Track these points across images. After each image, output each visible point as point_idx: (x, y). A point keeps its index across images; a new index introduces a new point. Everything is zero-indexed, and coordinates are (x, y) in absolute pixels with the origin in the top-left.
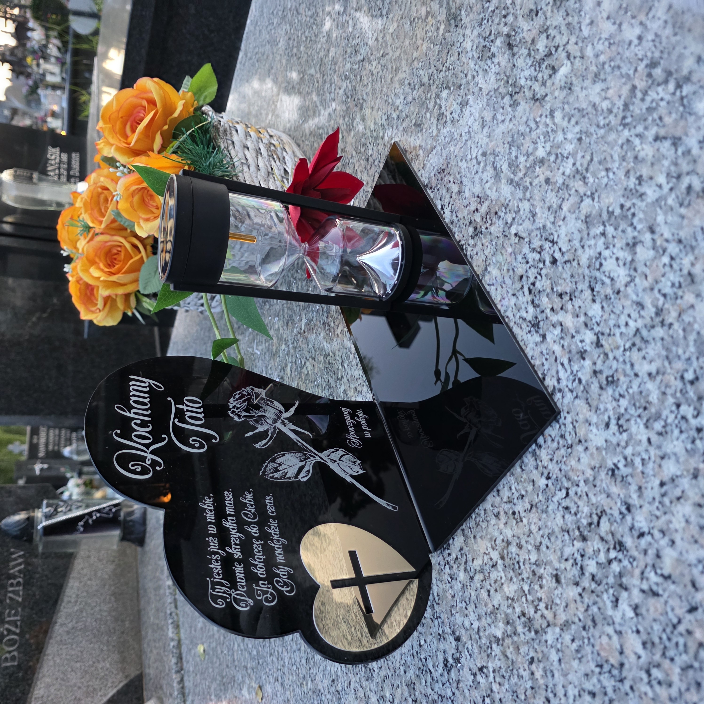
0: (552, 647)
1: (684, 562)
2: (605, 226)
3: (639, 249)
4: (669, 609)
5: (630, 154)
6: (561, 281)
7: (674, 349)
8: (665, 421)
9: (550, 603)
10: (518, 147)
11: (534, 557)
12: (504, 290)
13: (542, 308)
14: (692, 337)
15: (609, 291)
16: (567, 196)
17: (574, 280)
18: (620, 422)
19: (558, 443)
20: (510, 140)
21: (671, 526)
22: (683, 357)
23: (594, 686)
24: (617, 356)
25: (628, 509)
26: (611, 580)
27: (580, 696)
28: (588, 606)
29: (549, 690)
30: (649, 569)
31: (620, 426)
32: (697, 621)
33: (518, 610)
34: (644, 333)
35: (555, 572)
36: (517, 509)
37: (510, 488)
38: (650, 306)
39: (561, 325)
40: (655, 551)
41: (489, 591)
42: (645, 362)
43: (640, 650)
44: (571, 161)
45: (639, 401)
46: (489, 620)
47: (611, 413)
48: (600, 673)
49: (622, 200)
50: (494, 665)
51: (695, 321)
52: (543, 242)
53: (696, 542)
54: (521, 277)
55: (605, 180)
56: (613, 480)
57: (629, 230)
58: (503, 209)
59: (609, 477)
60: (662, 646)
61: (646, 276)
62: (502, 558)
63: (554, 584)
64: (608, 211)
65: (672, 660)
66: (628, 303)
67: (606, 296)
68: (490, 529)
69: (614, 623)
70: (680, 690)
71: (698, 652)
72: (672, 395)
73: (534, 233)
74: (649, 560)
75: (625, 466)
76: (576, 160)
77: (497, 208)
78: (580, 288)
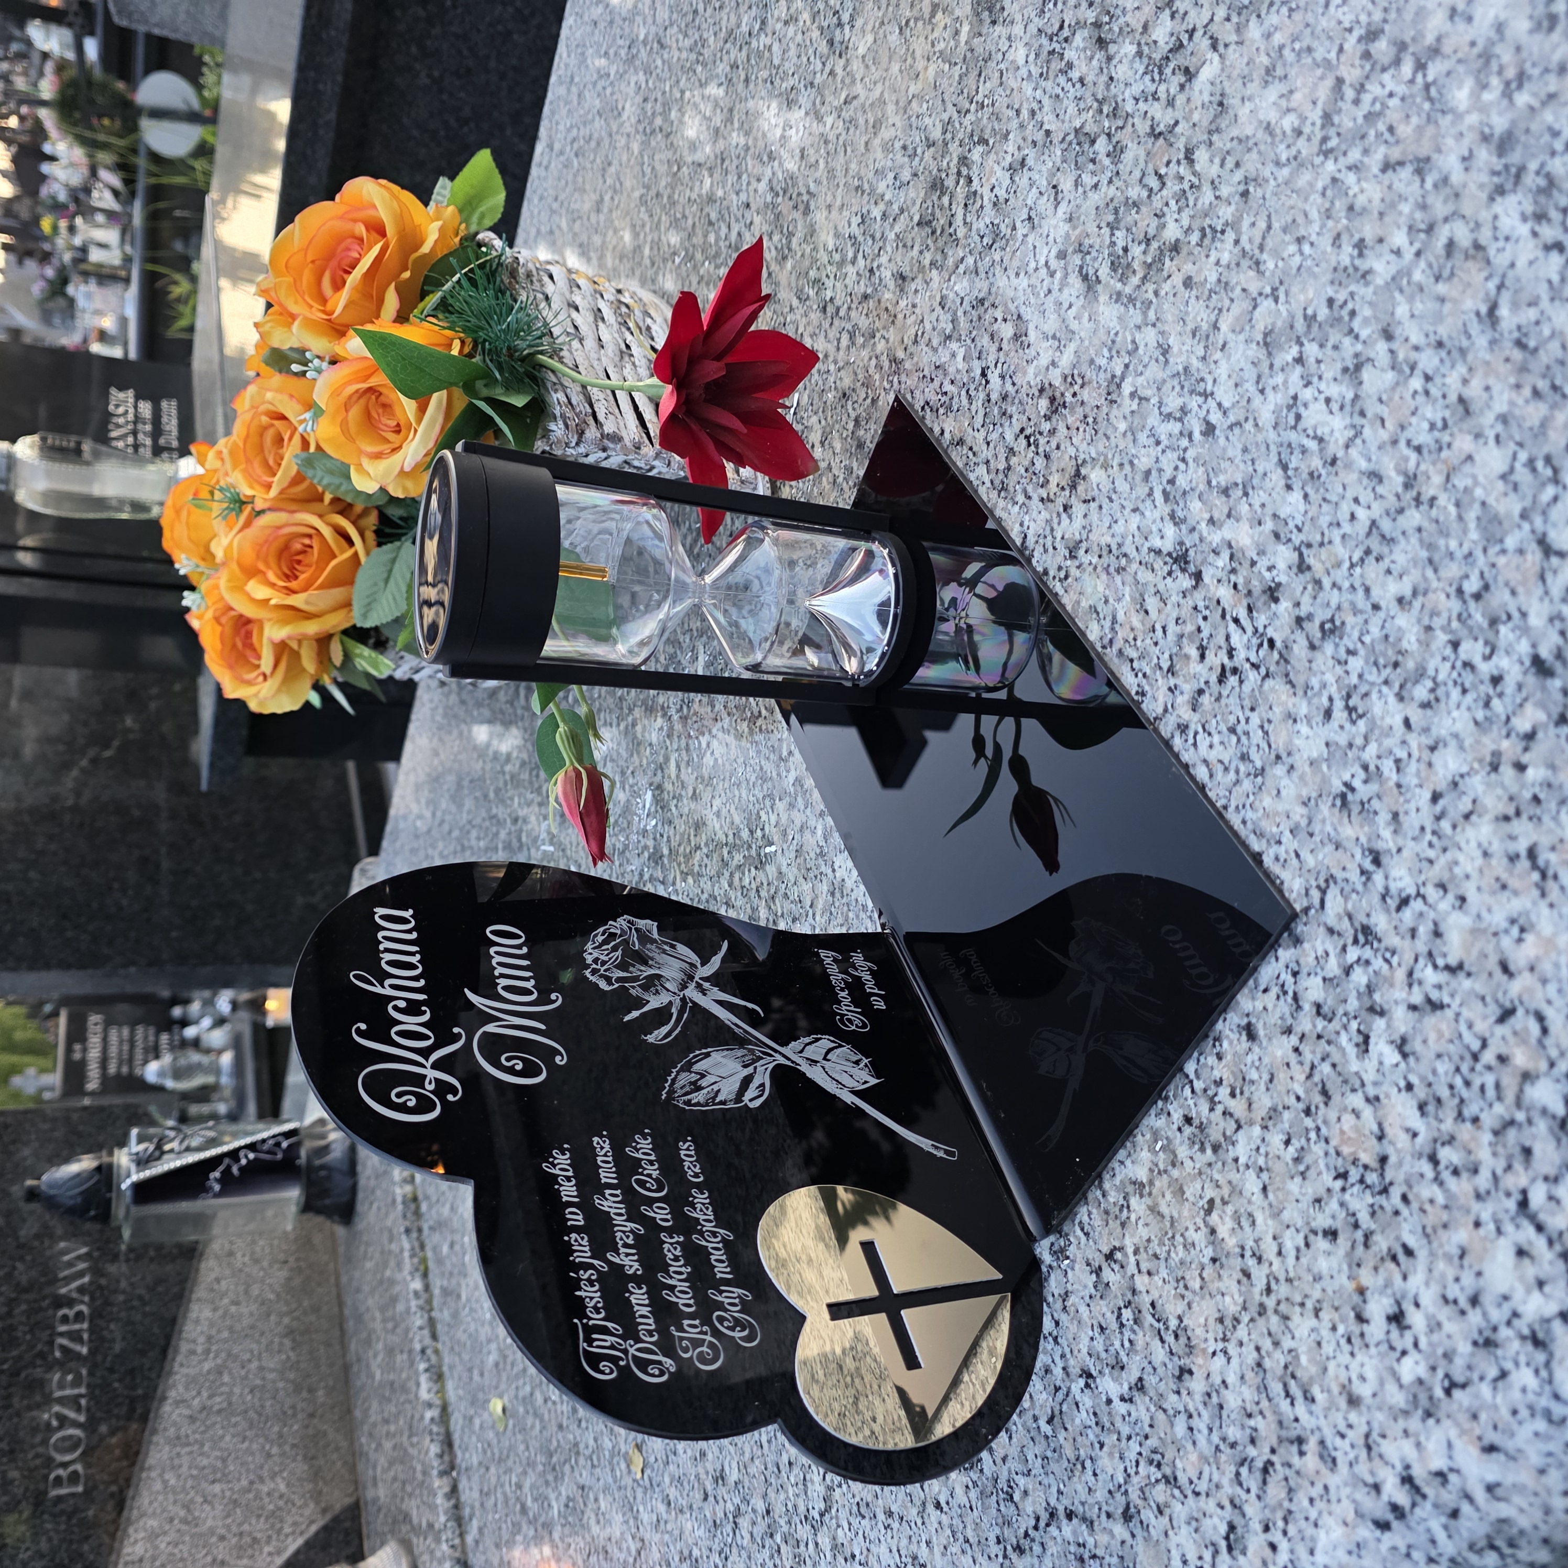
0: (1248, 1167)
1: (1484, 931)
2: (1301, 344)
3: (1367, 374)
4: (1463, 1028)
5: (1340, 206)
6: (1225, 465)
7: (1442, 542)
8: (1434, 680)
9: (1238, 1085)
10: (1128, 230)
12: (1116, 505)
13: (1191, 522)
14: (1472, 515)
15: (1316, 463)
16: (1227, 302)
17: (1248, 457)
18: (1351, 703)
19: (1237, 772)
20: (1111, 218)
21: (1457, 870)
22: (1459, 554)
23: (1333, 1216)
24: (1339, 581)
25: (1377, 862)
26: (1353, 1004)
27: (1307, 1245)
28: (1313, 1067)
29: (1248, 1254)
30: (1422, 961)
31: (1350, 710)
32: (1515, 1033)
33: (1177, 1116)
34: (1386, 525)
35: (1244, 1021)
38: (1393, 474)
39: (1230, 546)
40: (1431, 926)
42: (1390, 578)
43: (1416, 1122)
44: (1230, 236)
45: (1384, 655)
47: (1333, 690)
48: (1343, 1189)
49: (1330, 292)
50: (1136, 1240)
51: (1476, 483)
52: (1187, 398)
53: (1504, 887)
54: (1148, 473)
55: (1297, 259)
56: (1345, 815)
57: (1347, 341)
58: (1106, 352)
59: (1336, 811)
60: (1455, 1101)
61: (1383, 421)
63: (1245, 1044)
64: (1305, 316)
65: (1475, 1120)
66: (1351, 478)
67: (1311, 474)
69: (1363, 1085)
70: (1494, 1174)
71: (1521, 1091)
72: (1443, 628)
73: (1168, 386)
74: (1421, 945)
75: (1366, 782)
76: (1238, 233)
77: (1092, 352)
78: (1260, 470)
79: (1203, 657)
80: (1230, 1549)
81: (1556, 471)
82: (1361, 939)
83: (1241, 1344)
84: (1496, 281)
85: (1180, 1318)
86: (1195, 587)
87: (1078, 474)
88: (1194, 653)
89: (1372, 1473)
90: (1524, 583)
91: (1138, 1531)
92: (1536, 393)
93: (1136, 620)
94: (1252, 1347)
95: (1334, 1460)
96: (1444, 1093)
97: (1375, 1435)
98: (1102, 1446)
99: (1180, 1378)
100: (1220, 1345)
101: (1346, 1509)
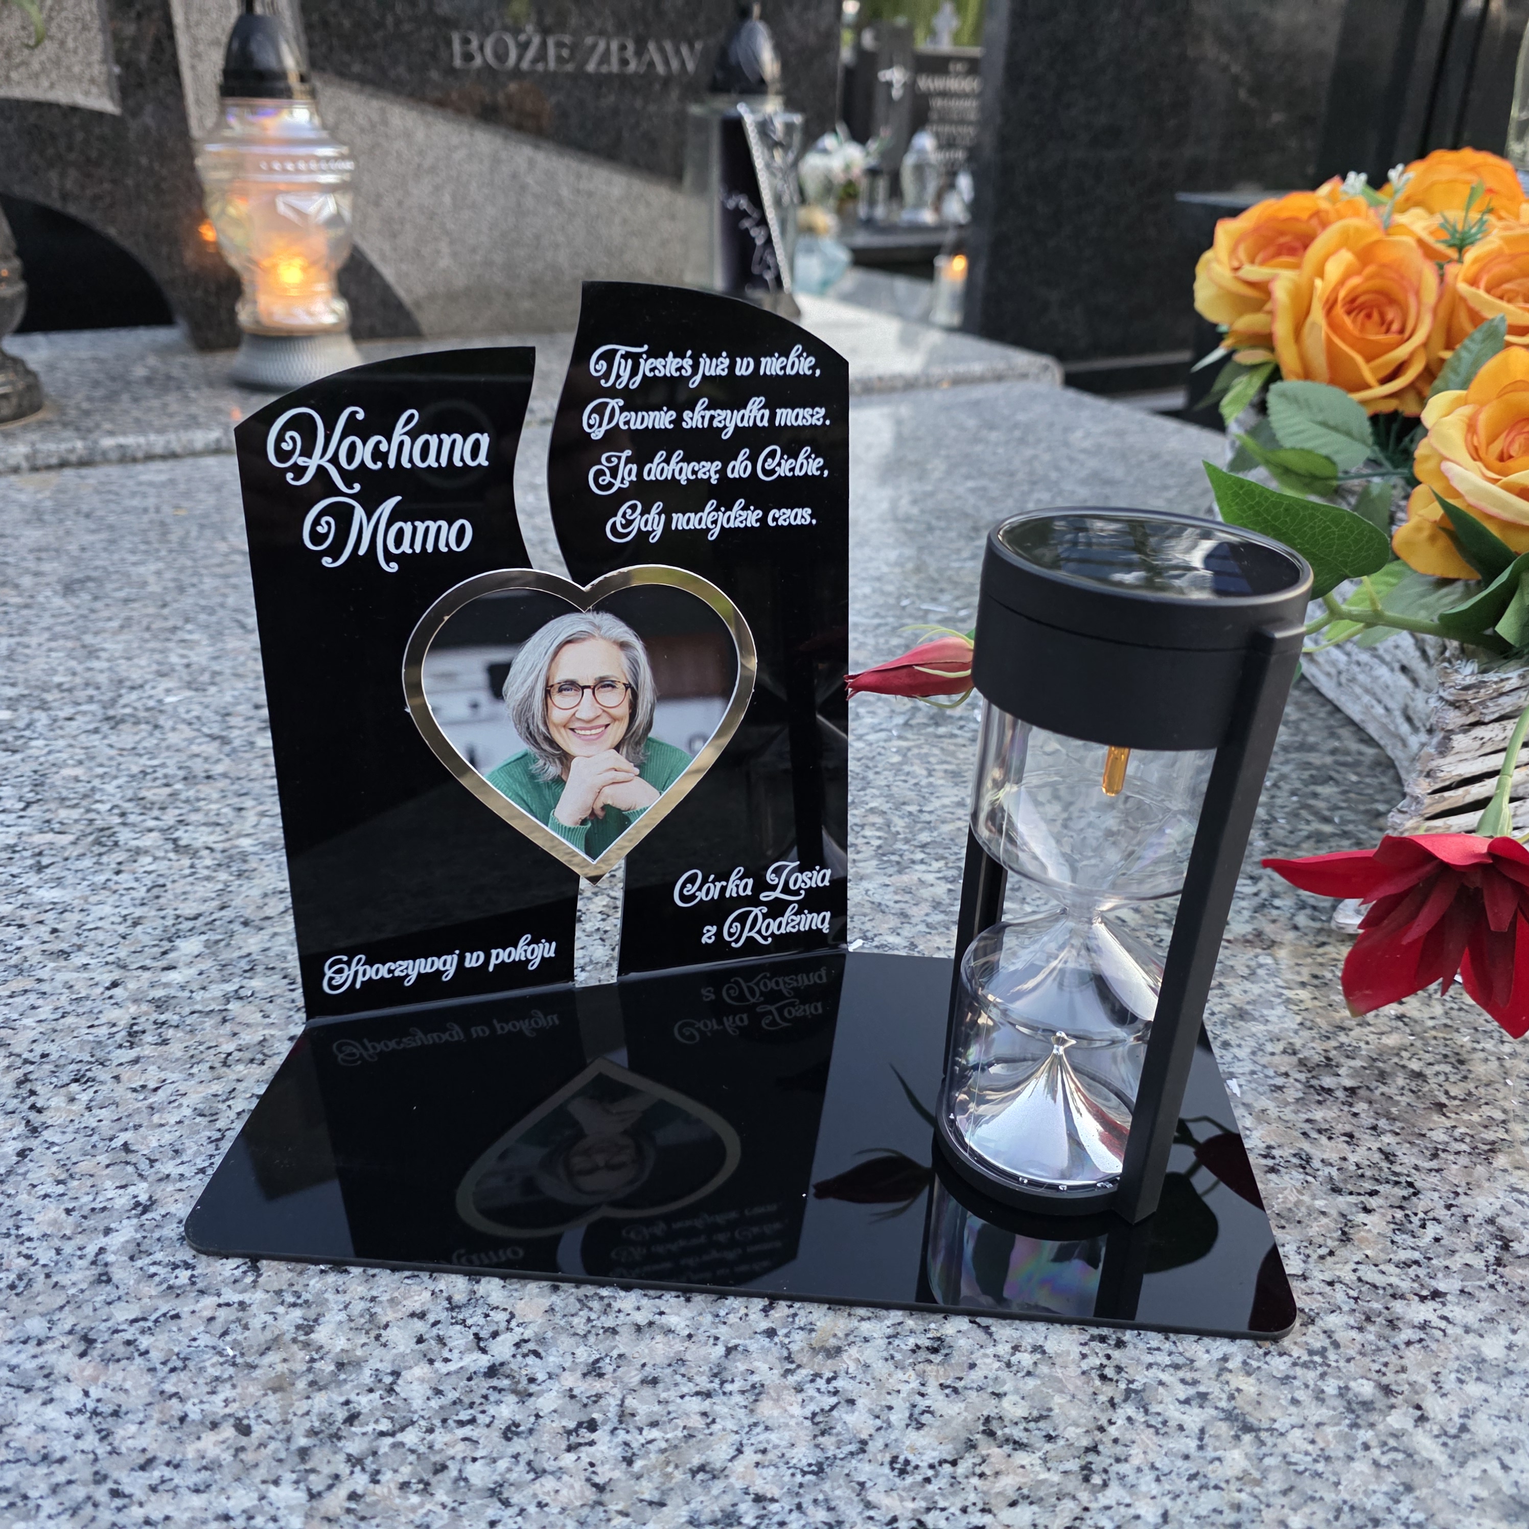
0: (262, 1498)
11: (479, 1474)
29: (168, 1472)
33: (364, 1402)
36: (601, 1435)
37: (654, 1424)
41: (422, 1316)
46: (358, 1307)
50: (254, 1309)
62: (492, 1371)
68: (566, 1342)
87: (1248, 1428)
93: (1008, 1483)
94: (68, 1452)
98: (68, 1212)
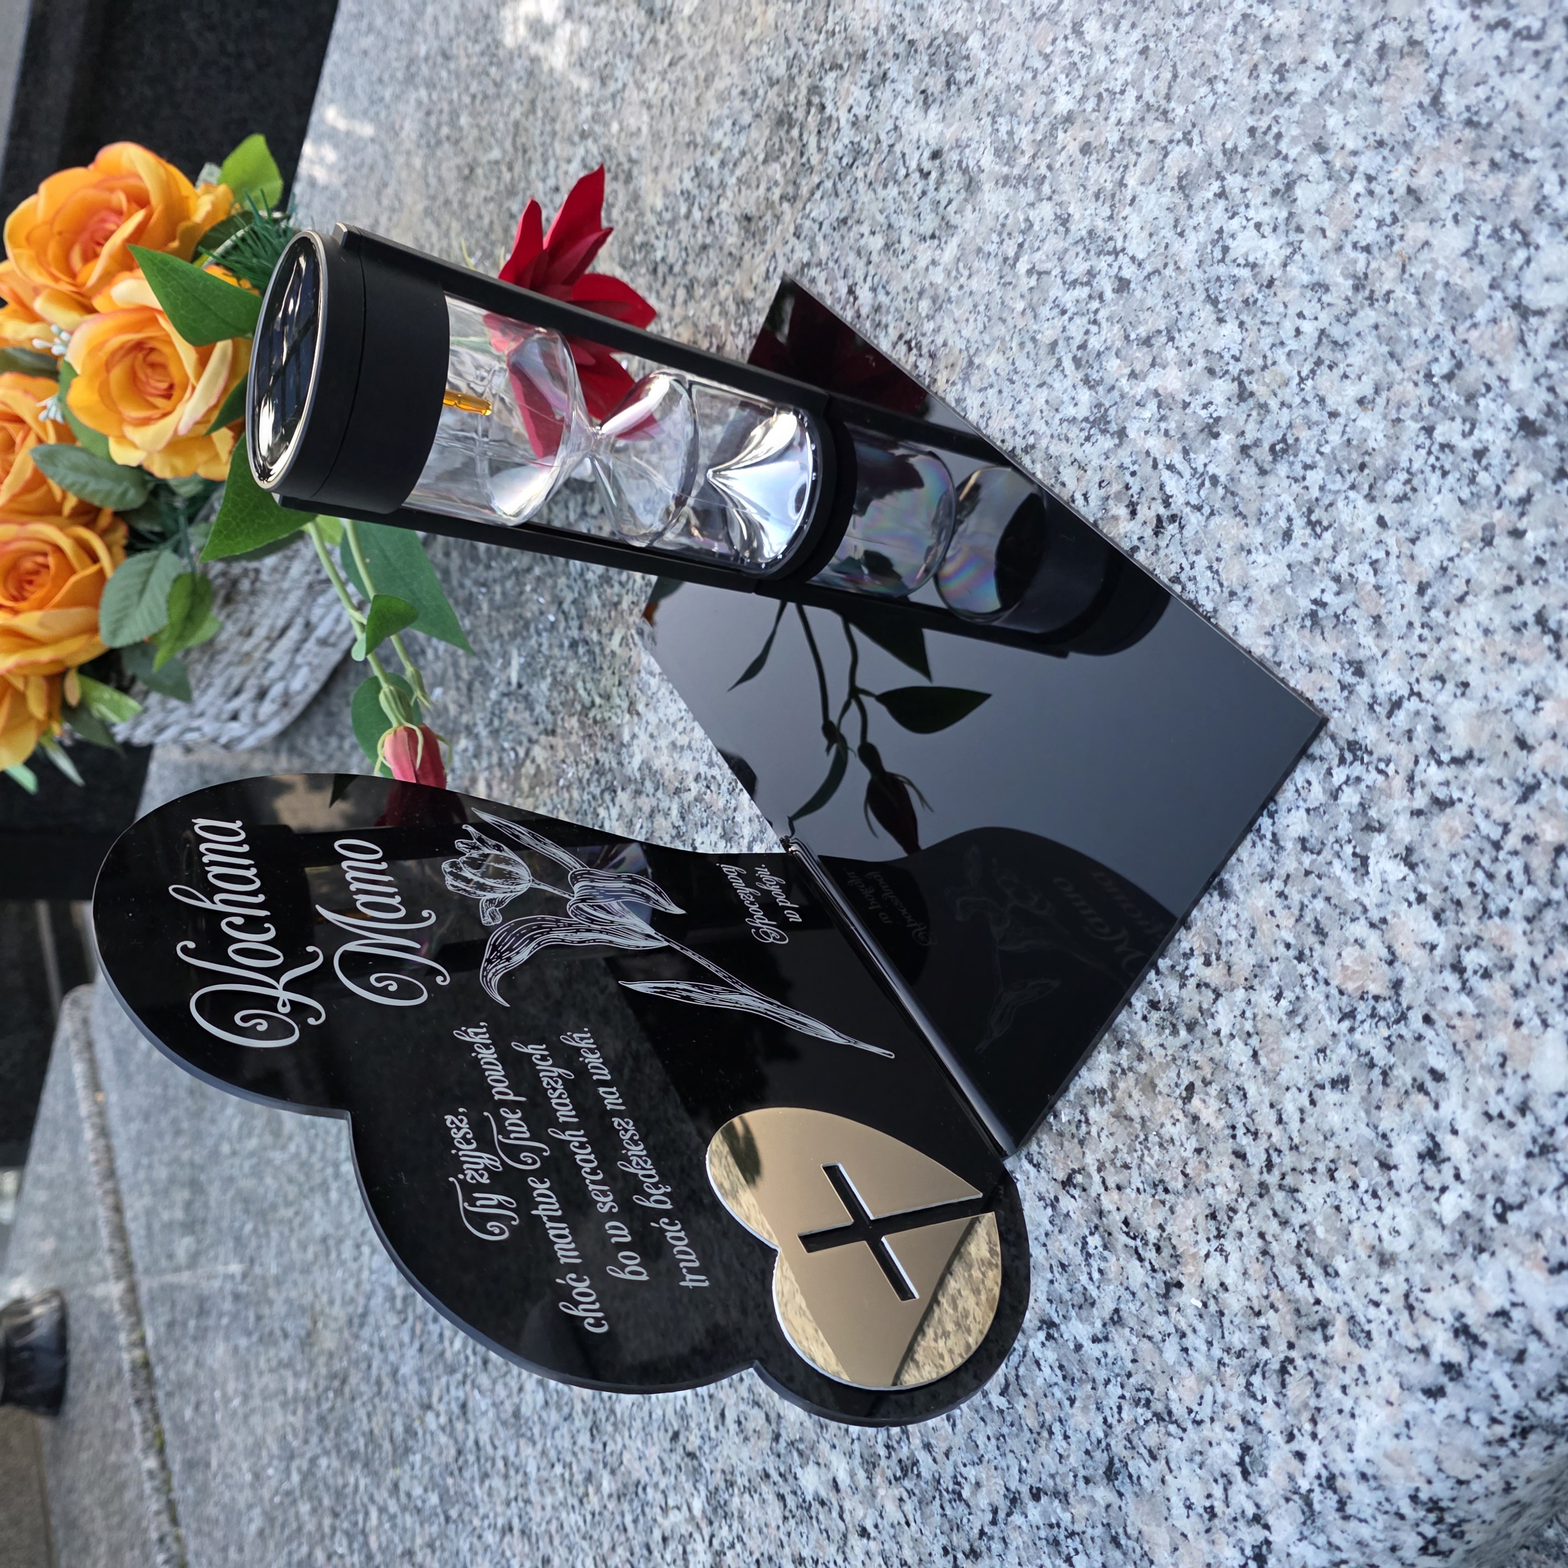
0: (1232, 1036)
1: (1495, 710)
2: (1223, 179)
3: (1299, 191)
4: (1479, 819)
5: (1254, 39)
6: (1144, 315)
7: (1403, 333)
8: (1409, 471)
10: (1013, 114)
12: (1018, 385)
14: (1433, 301)
15: (1250, 289)
16: (1133, 158)
17: (1170, 302)
18: (1314, 518)
20: (991, 107)
21: (1455, 657)
23: (1342, 1063)
24: (1288, 399)
25: (1359, 672)
26: (1345, 828)
27: (1313, 1103)
28: (1303, 907)
29: (1240, 1131)
30: (1423, 762)
31: (1311, 524)
32: (1542, 808)
33: (1140, 1004)
34: (1337, 332)
38: (1340, 280)
39: (1156, 394)
40: (1430, 722)
42: (1348, 382)
43: (1433, 933)
44: (1132, 94)
45: (1347, 460)
47: (1292, 510)
48: (1352, 1030)
49: (1251, 122)
50: (1100, 1155)
51: (1436, 266)
52: (1094, 261)
53: (1512, 660)
54: (1054, 344)
55: (1211, 99)
56: (1318, 632)
57: (1275, 165)
58: (995, 237)
59: (1306, 632)
60: (1480, 897)
61: (1323, 231)
64: (1224, 152)
65: (1504, 913)
66: (1292, 294)
67: (1246, 302)
69: (1365, 910)
70: (1533, 964)
71: (1556, 866)
72: (1414, 418)
73: (1072, 253)
74: (1420, 746)
75: (1338, 594)
76: (1141, 89)
77: (979, 241)
78: (1186, 311)
79: (1133, 513)
80: (1245, 1474)
81: (1524, 234)
82: (1349, 756)
83: (1240, 1235)
84: (1438, 70)
85: (1161, 1227)
86: (1118, 446)
88: (1122, 511)
89: (1417, 1336)
90: (1501, 352)
91: (1127, 1489)
92: (1494, 165)
95: (1369, 1334)
96: (1463, 893)
97: (1416, 1292)
99: (1166, 1296)
100: (1215, 1244)
101: (1390, 1386)
